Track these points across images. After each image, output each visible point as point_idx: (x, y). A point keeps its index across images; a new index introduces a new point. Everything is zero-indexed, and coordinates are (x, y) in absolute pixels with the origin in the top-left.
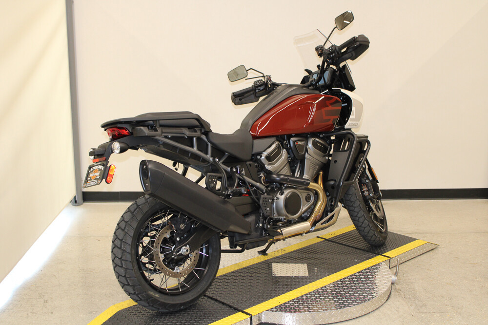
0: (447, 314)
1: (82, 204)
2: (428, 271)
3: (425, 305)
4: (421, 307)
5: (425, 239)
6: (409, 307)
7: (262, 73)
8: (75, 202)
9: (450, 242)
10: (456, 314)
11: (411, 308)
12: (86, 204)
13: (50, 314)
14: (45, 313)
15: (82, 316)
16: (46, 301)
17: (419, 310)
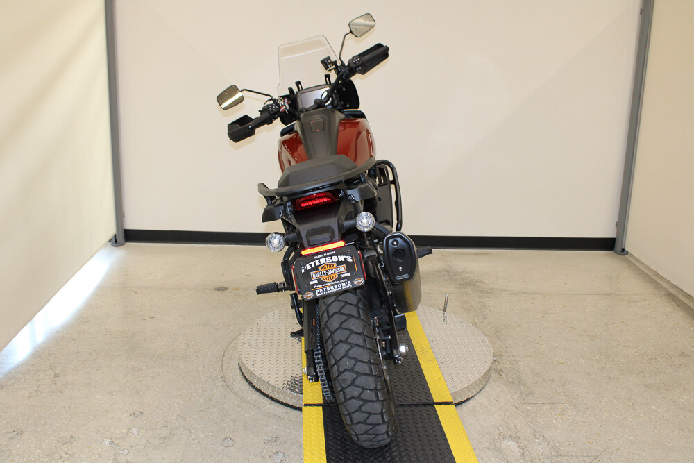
0: (558, 405)
1: (123, 245)
2: (537, 345)
3: (532, 393)
4: (527, 396)
5: (534, 301)
6: (512, 396)
7: (269, 96)
8: (115, 241)
9: (564, 306)
10: (570, 406)
11: (515, 397)
12: (128, 244)
13: (59, 393)
14: (53, 392)
15: (98, 397)
16: (57, 375)
17: (524, 399)
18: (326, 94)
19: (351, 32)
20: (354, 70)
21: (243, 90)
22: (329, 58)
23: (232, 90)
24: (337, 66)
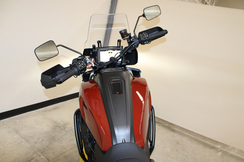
18: (119, 54)
19: (144, 15)
20: (143, 42)
21: (59, 46)
22: (125, 30)
23: (51, 43)
24: (130, 37)
